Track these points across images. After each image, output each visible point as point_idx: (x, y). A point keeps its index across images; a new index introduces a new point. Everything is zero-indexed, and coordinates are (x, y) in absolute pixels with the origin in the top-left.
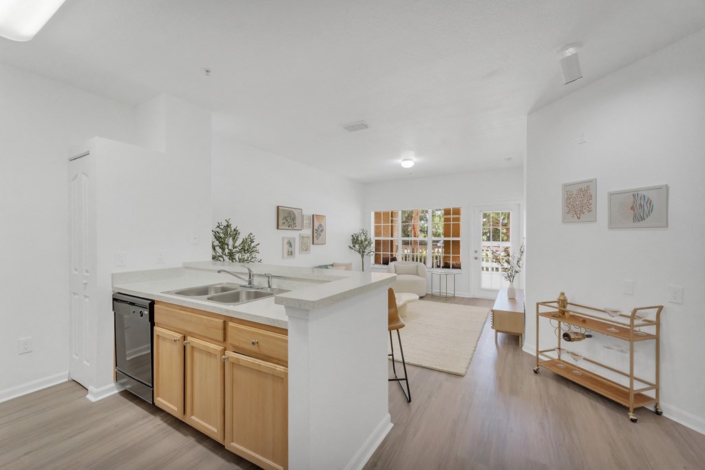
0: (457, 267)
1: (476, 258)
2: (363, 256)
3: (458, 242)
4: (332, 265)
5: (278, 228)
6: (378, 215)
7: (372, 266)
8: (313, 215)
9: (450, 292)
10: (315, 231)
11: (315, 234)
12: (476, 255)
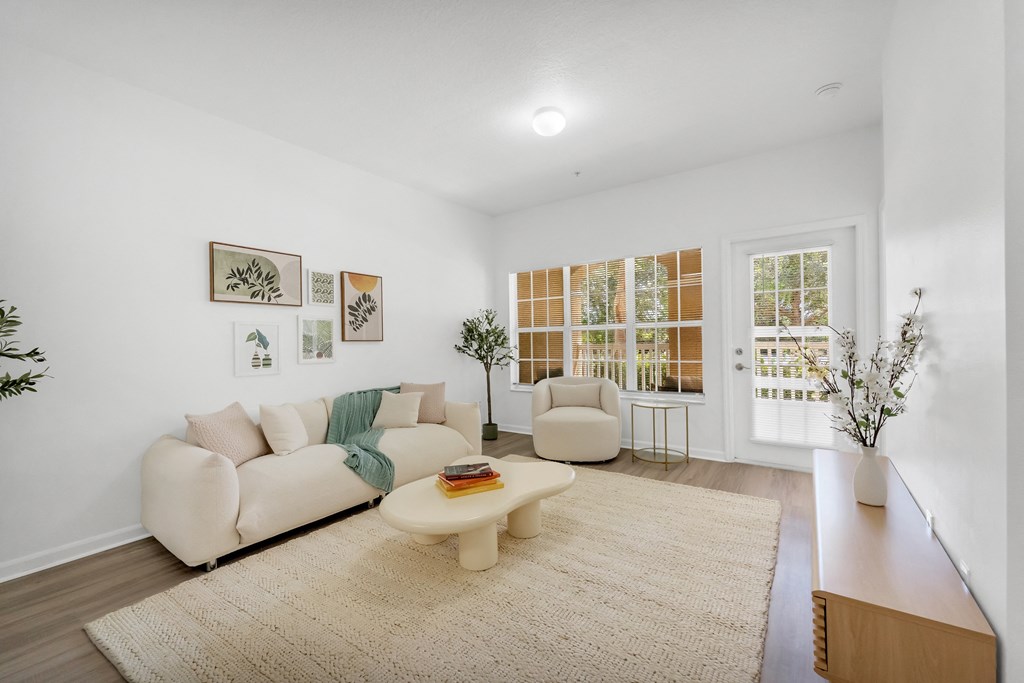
0: (696, 389)
1: (740, 368)
2: (488, 367)
3: (698, 330)
4: (397, 390)
5: (212, 299)
6: (523, 279)
7: (513, 388)
8: (342, 273)
9: (676, 447)
10: (347, 310)
11: (348, 318)
12: (739, 359)
